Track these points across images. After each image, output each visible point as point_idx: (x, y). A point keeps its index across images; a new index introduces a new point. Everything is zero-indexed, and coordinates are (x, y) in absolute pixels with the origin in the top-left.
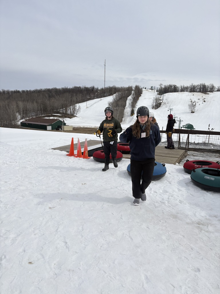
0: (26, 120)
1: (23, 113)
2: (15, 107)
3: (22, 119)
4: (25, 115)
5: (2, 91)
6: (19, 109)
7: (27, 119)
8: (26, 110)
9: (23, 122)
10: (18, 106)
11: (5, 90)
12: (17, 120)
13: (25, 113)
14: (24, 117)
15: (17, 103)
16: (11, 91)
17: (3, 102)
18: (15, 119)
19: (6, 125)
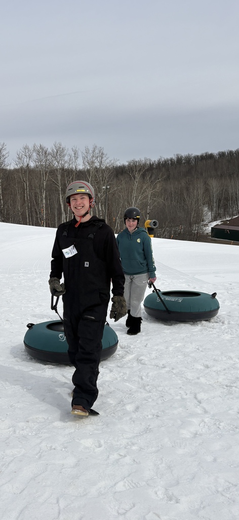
0: (225, 223)
1: (219, 205)
2: (201, 191)
3: (215, 219)
4: (222, 211)
5: (175, 159)
6: (210, 197)
7: (228, 221)
8: (227, 199)
9: (215, 227)
10: (207, 190)
11: (181, 157)
12: (205, 223)
13: (223, 205)
14: (219, 214)
15: (205, 183)
16: (195, 157)
17: (177, 183)
18: (199, 219)
19: (179, 234)
